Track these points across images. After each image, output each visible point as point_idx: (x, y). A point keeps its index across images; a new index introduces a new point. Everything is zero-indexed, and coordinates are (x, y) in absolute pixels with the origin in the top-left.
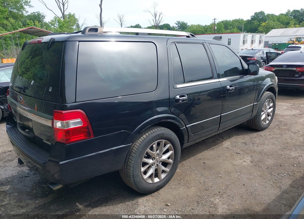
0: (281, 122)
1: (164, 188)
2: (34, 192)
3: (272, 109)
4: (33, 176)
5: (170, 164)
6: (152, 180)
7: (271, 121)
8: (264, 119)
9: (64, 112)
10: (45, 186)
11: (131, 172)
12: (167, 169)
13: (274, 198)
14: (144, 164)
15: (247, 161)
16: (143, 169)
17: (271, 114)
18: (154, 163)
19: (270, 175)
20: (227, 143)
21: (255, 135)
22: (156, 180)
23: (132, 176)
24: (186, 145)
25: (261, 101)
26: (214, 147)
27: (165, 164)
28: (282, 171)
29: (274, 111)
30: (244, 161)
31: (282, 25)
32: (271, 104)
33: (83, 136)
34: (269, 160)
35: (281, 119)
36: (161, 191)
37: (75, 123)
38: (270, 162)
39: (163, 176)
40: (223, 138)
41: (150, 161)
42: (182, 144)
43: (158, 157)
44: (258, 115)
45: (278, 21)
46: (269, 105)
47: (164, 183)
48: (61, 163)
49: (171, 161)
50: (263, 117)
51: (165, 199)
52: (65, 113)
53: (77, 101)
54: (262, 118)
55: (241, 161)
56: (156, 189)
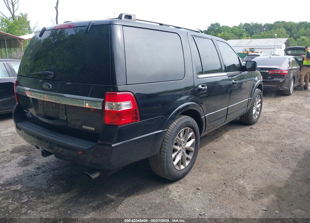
0: (265, 117)
1: (187, 175)
2: (52, 188)
3: (260, 105)
4: (43, 174)
5: (192, 151)
6: (179, 167)
7: (259, 116)
8: (254, 114)
9: (118, 93)
10: (63, 182)
11: (165, 157)
12: (190, 157)
13: (288, 176)
14: (175, 150)
15: (252, 149)
16: (173, 156)
17: (259, 109)
18: (180, 150)
19: (276, 159)
20: (226, 136)
21: (248, 128)
22: (182, 167)
23: (165, 162)
24: (203, 134)
25: (253, 96)
26: (217, 140)
27: (188, 152)
28: (285, 156)
29: (261, 107)
30: (249, 149)
31: (236, 36)
32: (260, 100)
33: (130, 119)
34: (269, 147)
35: (265, 115)
36: (186, 178)
37: (125, 106)
38: (271, 149)
39: (187, 163)
40: (221, 132)
41: (178, 148)
42: (201, 133)
43: (183, 145)
44: (251, 110)
45: (232, 33)
46: (258, 100)
47: (188, 170)
48: (113, 145)
49: (193, 149)
50: (254, 111)
51: (193, 184)
52: (119, 95)
53: (127, 84)
54: (254, 113)
55: (247, 150)
56: (183, 176)
